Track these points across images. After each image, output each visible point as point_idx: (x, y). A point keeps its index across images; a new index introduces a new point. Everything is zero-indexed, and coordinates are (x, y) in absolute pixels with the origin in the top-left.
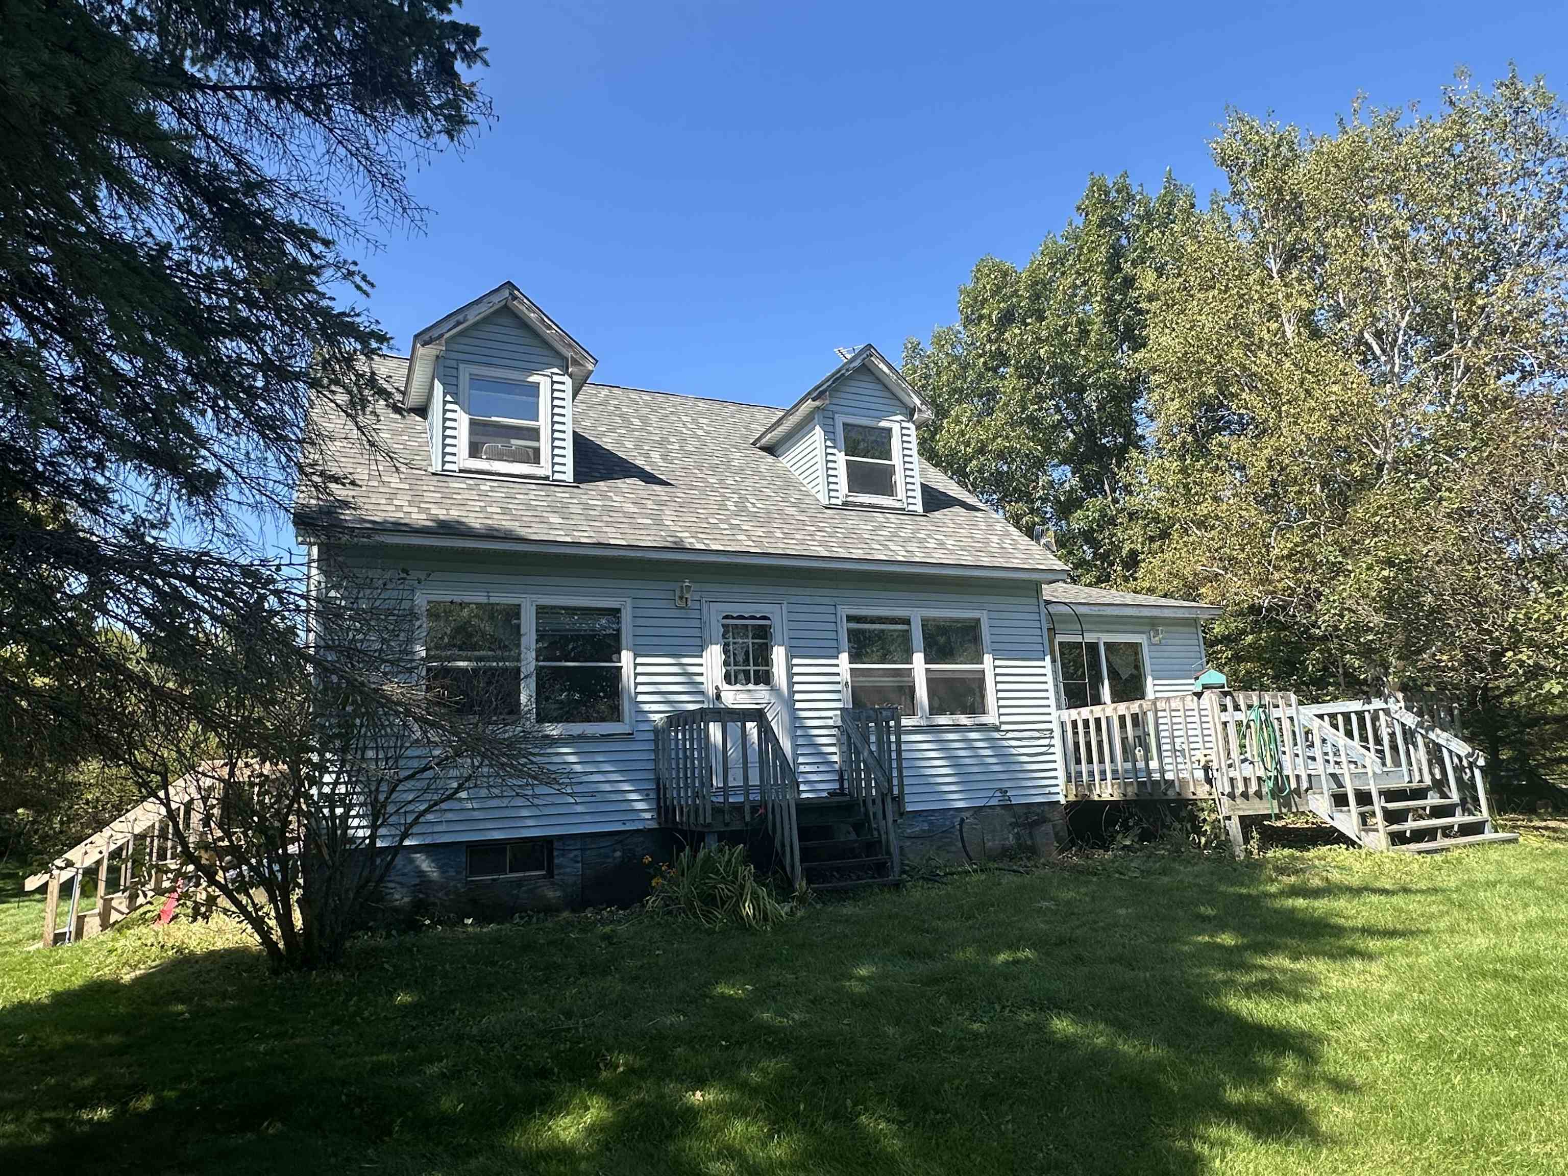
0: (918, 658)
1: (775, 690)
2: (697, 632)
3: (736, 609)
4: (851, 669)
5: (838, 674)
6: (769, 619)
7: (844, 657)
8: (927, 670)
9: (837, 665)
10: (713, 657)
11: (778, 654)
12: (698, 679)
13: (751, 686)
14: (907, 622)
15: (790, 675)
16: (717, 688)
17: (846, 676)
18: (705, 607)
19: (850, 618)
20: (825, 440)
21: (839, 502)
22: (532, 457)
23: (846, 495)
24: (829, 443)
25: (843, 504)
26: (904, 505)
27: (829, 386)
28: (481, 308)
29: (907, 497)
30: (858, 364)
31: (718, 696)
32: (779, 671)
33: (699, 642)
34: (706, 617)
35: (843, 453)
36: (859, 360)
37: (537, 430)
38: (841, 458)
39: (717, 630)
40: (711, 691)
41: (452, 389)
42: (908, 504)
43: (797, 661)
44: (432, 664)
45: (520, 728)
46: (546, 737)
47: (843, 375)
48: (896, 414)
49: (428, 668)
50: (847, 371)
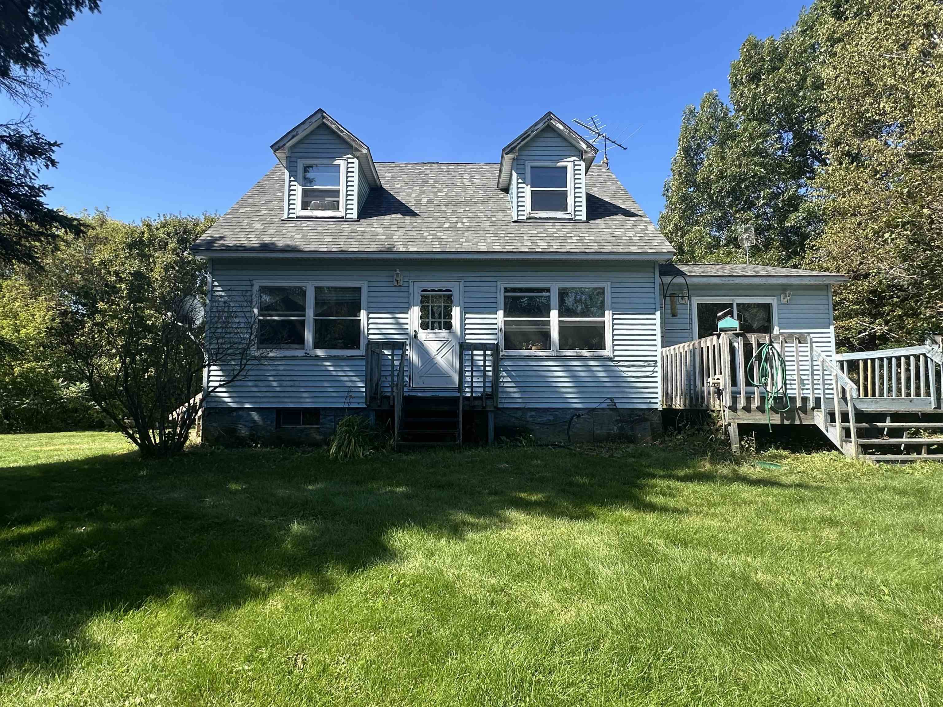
0: (554, 314)
1: (454, 333)
2: (405, 300)
3: (430, 286)
4: (505, 321)
5: (496, 324)
6: (451, 291)
7: (501, 313)
8: (560, 321)
9: (496, 318)
10: (415, 313)
11: (456, 312)
12: (406, 326)
13: (437, 331)
14: (548, 290)
15: (463, 324)
16: (415, 331)
17: (501, 325)
18: (411, 284)
19: (506, 290)
20: (518, 179)
21: (525, 218)
22: (335, 206)
23: (530, 213)
24: (520, 181)
25: (527, 219)
26: (573, 216)
27: (519, 144)
28: (305, 126)
29: (575, 211)
30: (541, 126)
31: (416, 336)
32: (456, 322)
33: (406, 305)
34: (411, 291)
35: (529, 186)
36: (542, 124)
37: (338, 191)
38: (528, 190)
39: (418, 298)
40: (412, 333)
41: (294, 173)
42: (575, 215)
43: (467, 316)
44: (261, 318)
45: (304, 351)
46: (317, 356)
47: (529, 135)
48: (570, 156)
49: (259, 320)
50: (533, 132)
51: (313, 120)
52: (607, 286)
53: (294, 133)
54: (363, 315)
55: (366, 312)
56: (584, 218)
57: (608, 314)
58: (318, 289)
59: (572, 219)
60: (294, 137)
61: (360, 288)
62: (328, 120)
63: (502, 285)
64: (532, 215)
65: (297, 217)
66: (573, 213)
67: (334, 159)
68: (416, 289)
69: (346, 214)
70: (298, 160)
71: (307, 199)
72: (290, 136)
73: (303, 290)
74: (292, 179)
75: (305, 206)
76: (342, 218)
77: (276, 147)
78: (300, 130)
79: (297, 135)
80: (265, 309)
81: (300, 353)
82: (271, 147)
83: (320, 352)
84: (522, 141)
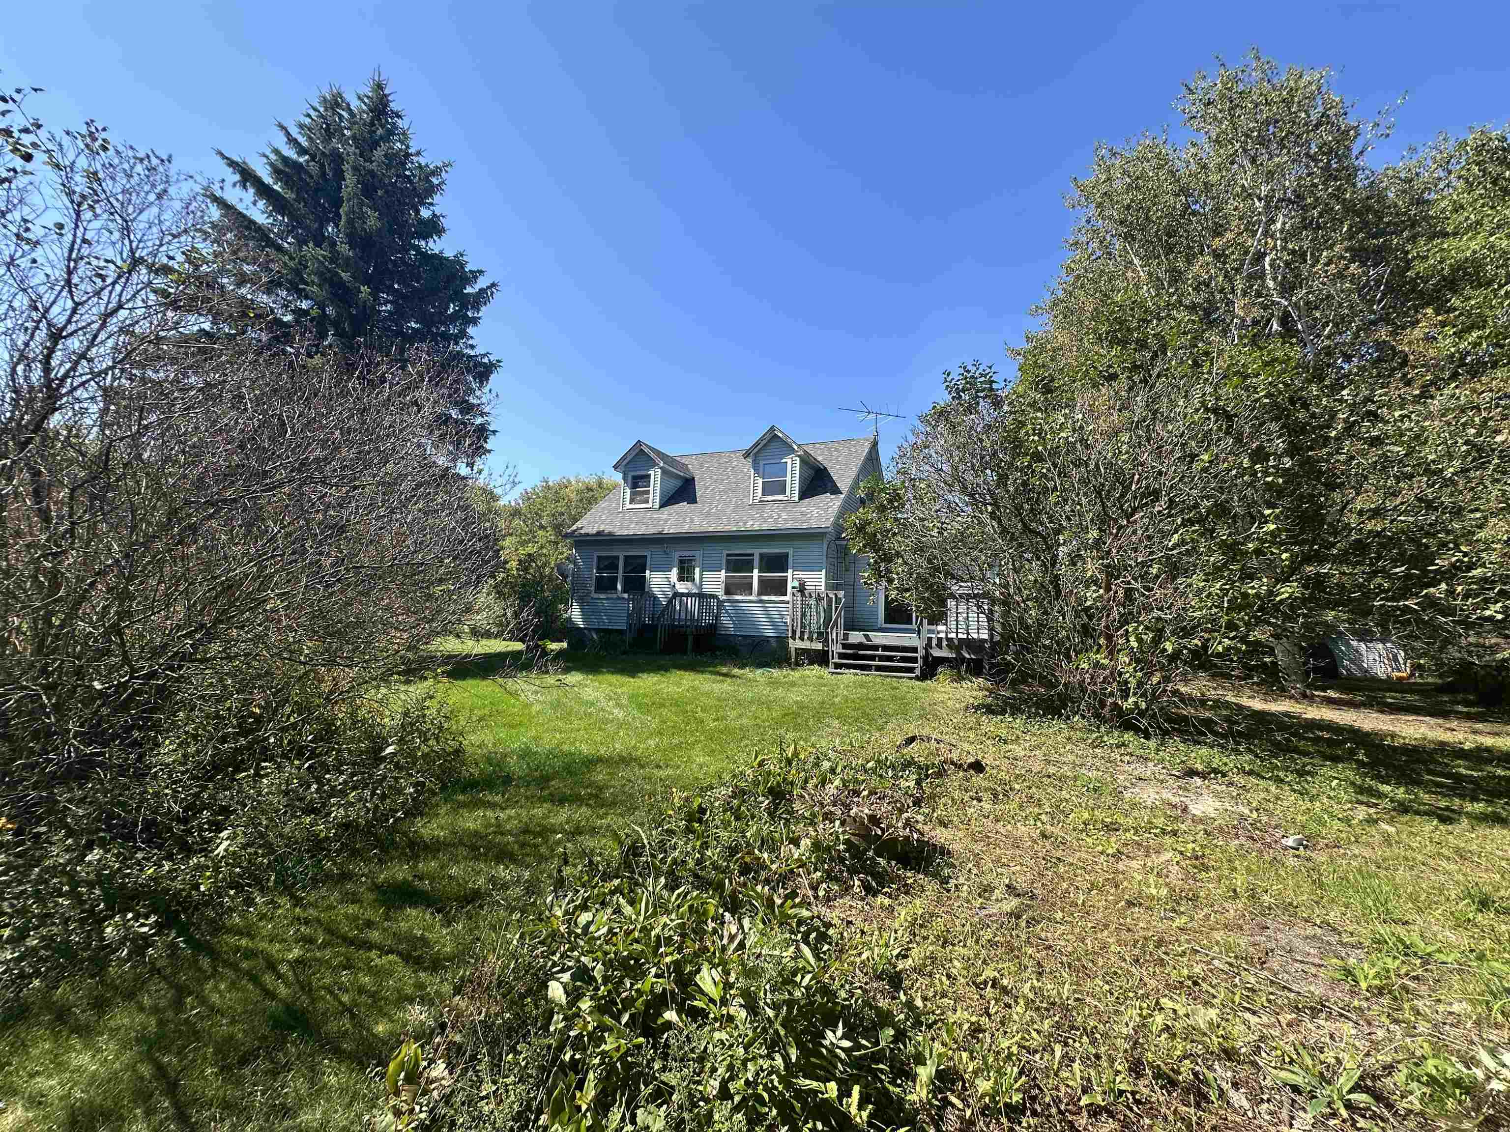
0: (756, 571)
1: (696, 584)
2: (670, 563)
3: (683, 554)
4: (726, 576)
5: (720, 578)
6: (695, 557)
7: (723, 571)
8: (759, 576)
9: (721, 574)
10: (675, 571)
11: (697, 570)
12: (670, 580)
13: (686, 583)
14: (753, 555)
15: (701, 578)
17: (723, 579)
18: (674, 552)
19: (728, 555)
20: (754, 474)
21: (757, 501)
22: (648, 502)
23: (760, 498)
24: (757, 476)
25: (759, 502)
26: (789, 498)
27: (752, 451)
28: (631, 452)
29: (791, 494)
30: (768, 437)
31: (674, 586)
32: (697, 577)
33: (670, 566)
34: (673, 557)
35: (761, 478)
36: (768, 434)
37: (649, 491)
38: (760, 481)
39: (676, 562)
40: (673, 584)
41: (626, 481)
42: (791, 497)
43: (704, 573)
44: (597, 574)
45: (617, 595)
46: (623, 598)
47: (759, 443)
48: (790, 454)
49: (596, 576)
50: (762, 440)
51: (635, 447)
52: (791, 552)
54: (648, 572)
56: (797, 499)
57: (790, 571)
58: (626, 557)
59: (788, 500)
60: (625, 459)
61: (647, 556)
62: (643, 447)
63: (726, 552)
64: (762, 499)
65: (627, 509)
66: (789, 496)
67: (648, 470)
68: (676, 556)
69: (653, 505)
70: (629, 473)
71: (633, 497)
72: (623, 459)
73: (617, 558)
74: (626, 485)
75: (632, 501)
76: (651, 508)
77: (616, 467)
78: (628, 455)
79: (627, 458)
80: (599, 569)
81: (615, 596)
82: (613, 467)
83: (626, 596)
84: (755, 448)
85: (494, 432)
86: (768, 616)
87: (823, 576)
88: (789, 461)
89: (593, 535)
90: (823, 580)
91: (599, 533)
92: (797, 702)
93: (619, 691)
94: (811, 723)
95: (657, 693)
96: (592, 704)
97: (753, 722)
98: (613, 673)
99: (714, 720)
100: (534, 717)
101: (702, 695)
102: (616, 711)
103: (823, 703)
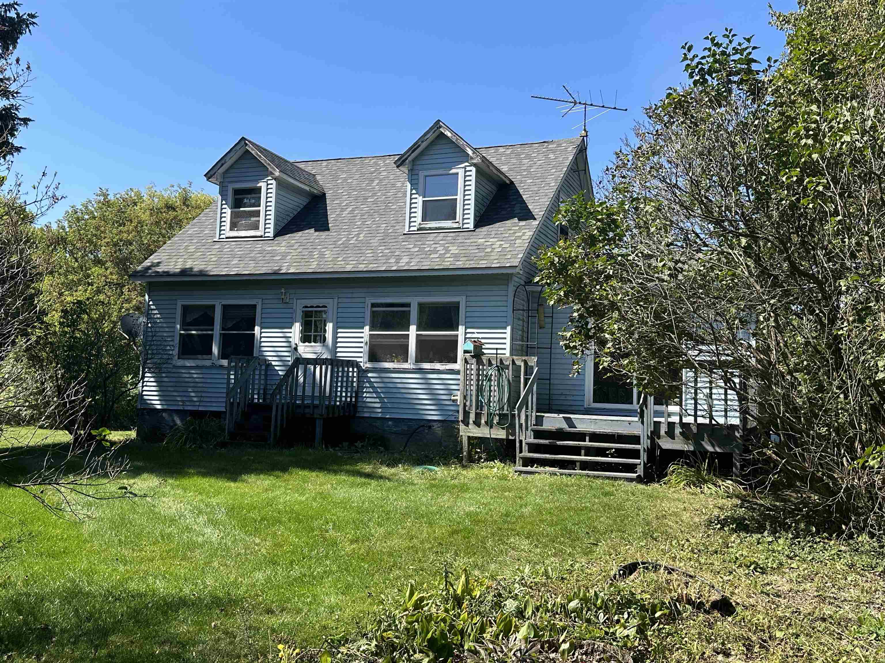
0: (413, 328)
1: (327, 347)
2: (289, 315)
3: (309, 303)
4: (370, 335)
5: (362, 337)
6: (326, 307)
7: (367, 328)
8: (417, 335)
9: (363, 332)
10: (297, 327)
11: (330, 327)
12: (291, 340)
13: (313, 344)
14: (408, 305)
15: (335, 337)
16: (296, 344)
17: (366, 339)
18: (295, 301)
19: (373, 305)
20: (411, 190)
21: (415, 229)
22: (256, 227)
23: (420, 224)
24: (414, 191)
25: (418, 230)
26: (461, 225)
27: (409, 156)
28: (232, 154)
29: (463, 219)
30: (431, 137)
31: (296, 349)
32: (329, 335)
33: (290, 320)
34: (294, 308)
35: (421, 197)
36: (431, 133)
37: (259, 211)
38: (420, 200)
39: (299, 314)
40: (294, 346)
41: (225, 197)
42: (463, 224)
43: (339, 330)
44: (182, 332)
45: (211, 361)
46: (221, 366)
47: (419, 146)
48: (462, 162)
49: (181, 334)
50: (422, 142)
51: (238, 147)
52: (462, 300)
53: (223, 162)
54: (257, 329)
55: (259, 328)
56: (471, 226)
57: (462, 329)
58: (225, 308)
59: (459, 228)
60: (222, 165)
61: (256, 305)
62: (250, 147)
63: (371, 300)
64: (422, 226)
65: (227, 238)
66: (461, 222)
67: (258, 181)
68: (298, 306)
69: (265, 233)
70: (229, 185)
71: (235, 220)
72: (220, 165)
73: (212, 308)
74: (224, 202)
75: (233, 226)
76: (261, 237)
77: (209, 176)
78: (227, 158)
79: (225, 162)
80: (185, 325)
81: (208, 363)
82: (205, 175)
83: (225, 362)
84: (412, 152)
85: (26, 121)
86: (430, 391)
87: (508, 336)
88: (461, 172)
89: (175, 275)
90: (508, 341)
91: (184, 272)
92: (468, 515)
93: (214, 501)
94: (489, 543)
95: (269, 504)
96: (173, 521)
97: (406, 543)
98: (204, 475)
99: (352, 542)
100: (85, 541)
101: (335, 504)
102: (208, 531)
103: (507, 515)
